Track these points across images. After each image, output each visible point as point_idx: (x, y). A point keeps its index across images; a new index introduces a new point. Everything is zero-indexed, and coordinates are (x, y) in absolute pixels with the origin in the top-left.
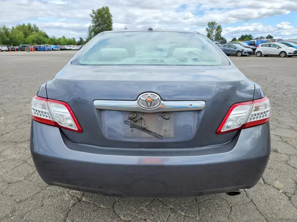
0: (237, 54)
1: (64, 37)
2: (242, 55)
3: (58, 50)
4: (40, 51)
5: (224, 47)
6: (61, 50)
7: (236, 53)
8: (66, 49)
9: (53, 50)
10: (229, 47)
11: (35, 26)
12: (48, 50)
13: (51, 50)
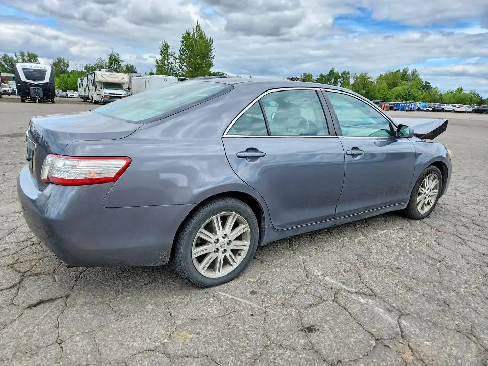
1: (460, 90)
3: (427, 111)
4: (396, 110)
6: (433, 110)
8: (443, 110)
9: (419, 109)
11: (414, 72)
12: (409, 109)
13: (414, 111)
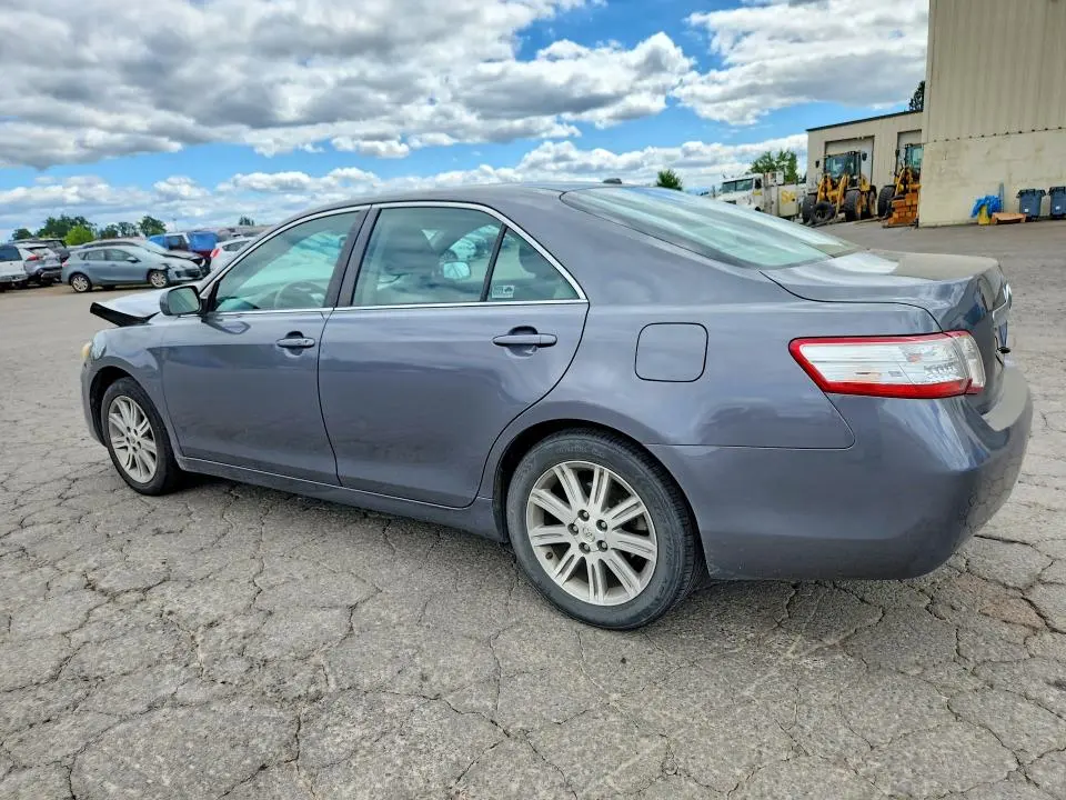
0: (148, 280)
2: (168, 281)
5: (84, 259)
7: (142, 278)
10: (107, 259)
